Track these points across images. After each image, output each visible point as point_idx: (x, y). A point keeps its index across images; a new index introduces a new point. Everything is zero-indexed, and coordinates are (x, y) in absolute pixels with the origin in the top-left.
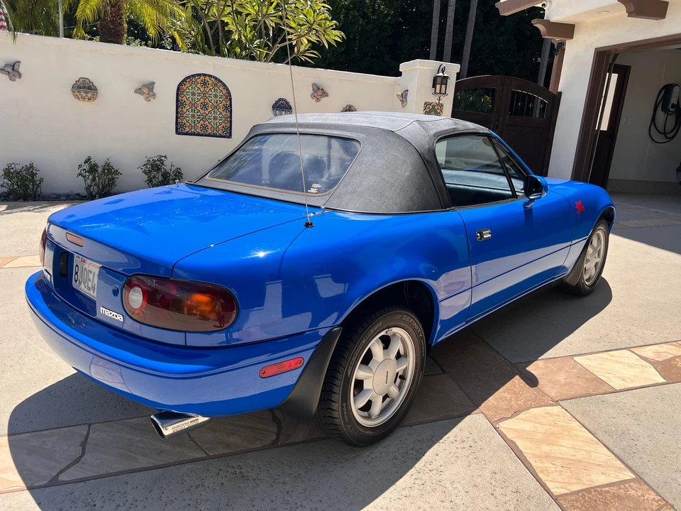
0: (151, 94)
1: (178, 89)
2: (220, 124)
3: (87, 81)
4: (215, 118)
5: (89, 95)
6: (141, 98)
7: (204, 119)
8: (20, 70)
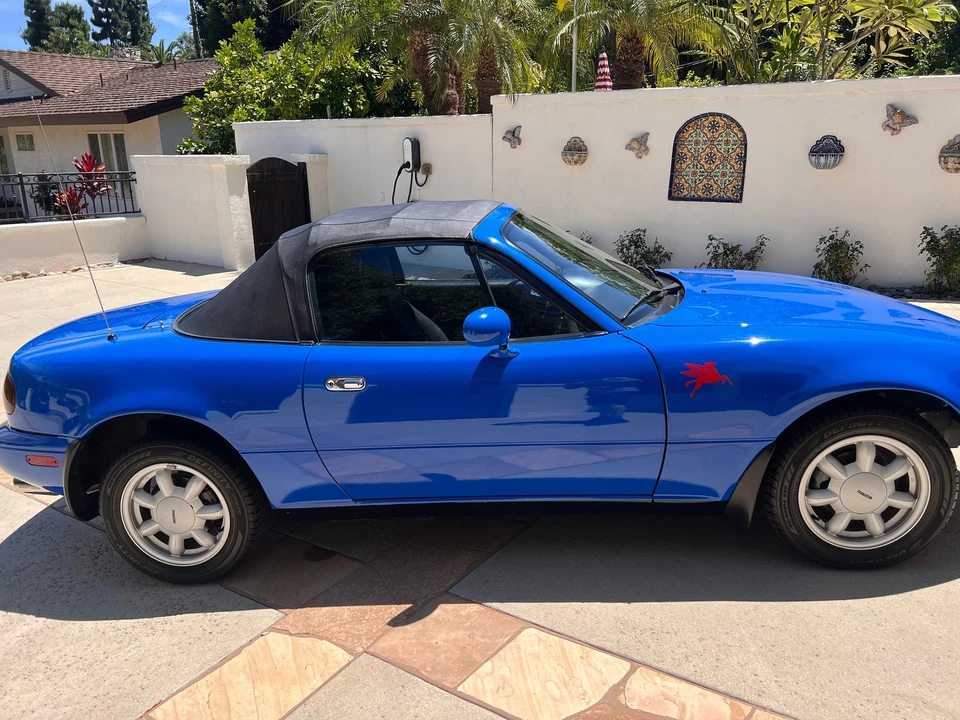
0: (643, 148)
1: (676, 137)
2: (730, 181)
3: (578, 140)
4: (724, 175)
5: (575, 158)
6: (631, 154)
7: (709, 175)
8: (521, 136)
